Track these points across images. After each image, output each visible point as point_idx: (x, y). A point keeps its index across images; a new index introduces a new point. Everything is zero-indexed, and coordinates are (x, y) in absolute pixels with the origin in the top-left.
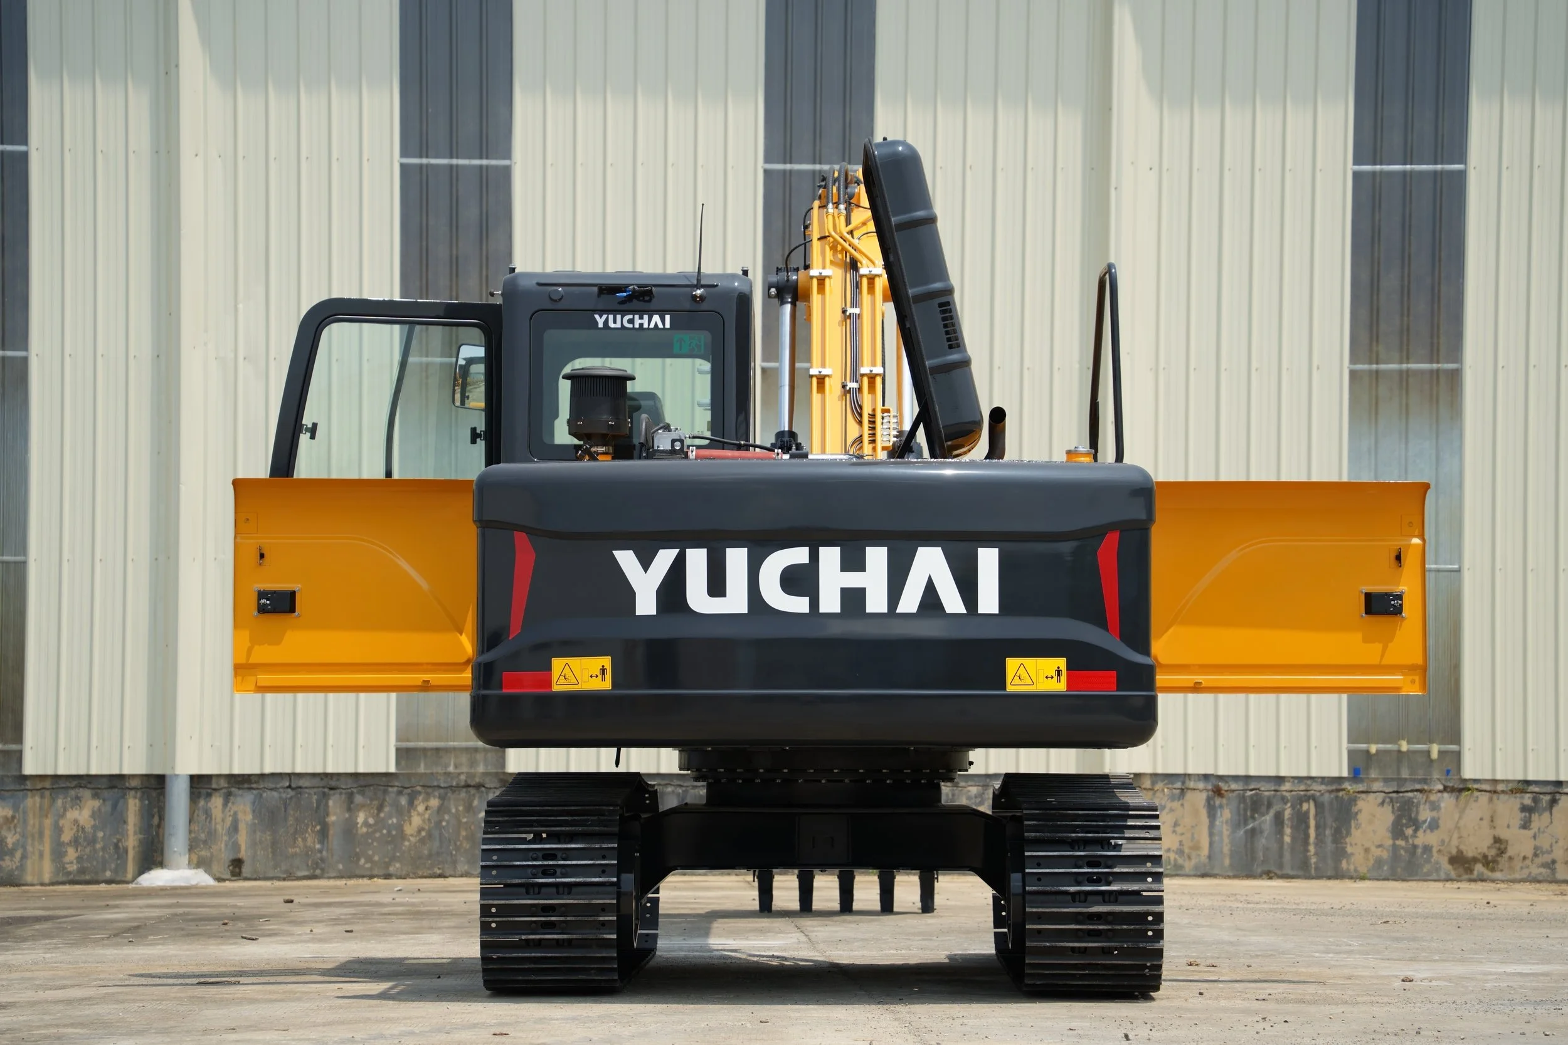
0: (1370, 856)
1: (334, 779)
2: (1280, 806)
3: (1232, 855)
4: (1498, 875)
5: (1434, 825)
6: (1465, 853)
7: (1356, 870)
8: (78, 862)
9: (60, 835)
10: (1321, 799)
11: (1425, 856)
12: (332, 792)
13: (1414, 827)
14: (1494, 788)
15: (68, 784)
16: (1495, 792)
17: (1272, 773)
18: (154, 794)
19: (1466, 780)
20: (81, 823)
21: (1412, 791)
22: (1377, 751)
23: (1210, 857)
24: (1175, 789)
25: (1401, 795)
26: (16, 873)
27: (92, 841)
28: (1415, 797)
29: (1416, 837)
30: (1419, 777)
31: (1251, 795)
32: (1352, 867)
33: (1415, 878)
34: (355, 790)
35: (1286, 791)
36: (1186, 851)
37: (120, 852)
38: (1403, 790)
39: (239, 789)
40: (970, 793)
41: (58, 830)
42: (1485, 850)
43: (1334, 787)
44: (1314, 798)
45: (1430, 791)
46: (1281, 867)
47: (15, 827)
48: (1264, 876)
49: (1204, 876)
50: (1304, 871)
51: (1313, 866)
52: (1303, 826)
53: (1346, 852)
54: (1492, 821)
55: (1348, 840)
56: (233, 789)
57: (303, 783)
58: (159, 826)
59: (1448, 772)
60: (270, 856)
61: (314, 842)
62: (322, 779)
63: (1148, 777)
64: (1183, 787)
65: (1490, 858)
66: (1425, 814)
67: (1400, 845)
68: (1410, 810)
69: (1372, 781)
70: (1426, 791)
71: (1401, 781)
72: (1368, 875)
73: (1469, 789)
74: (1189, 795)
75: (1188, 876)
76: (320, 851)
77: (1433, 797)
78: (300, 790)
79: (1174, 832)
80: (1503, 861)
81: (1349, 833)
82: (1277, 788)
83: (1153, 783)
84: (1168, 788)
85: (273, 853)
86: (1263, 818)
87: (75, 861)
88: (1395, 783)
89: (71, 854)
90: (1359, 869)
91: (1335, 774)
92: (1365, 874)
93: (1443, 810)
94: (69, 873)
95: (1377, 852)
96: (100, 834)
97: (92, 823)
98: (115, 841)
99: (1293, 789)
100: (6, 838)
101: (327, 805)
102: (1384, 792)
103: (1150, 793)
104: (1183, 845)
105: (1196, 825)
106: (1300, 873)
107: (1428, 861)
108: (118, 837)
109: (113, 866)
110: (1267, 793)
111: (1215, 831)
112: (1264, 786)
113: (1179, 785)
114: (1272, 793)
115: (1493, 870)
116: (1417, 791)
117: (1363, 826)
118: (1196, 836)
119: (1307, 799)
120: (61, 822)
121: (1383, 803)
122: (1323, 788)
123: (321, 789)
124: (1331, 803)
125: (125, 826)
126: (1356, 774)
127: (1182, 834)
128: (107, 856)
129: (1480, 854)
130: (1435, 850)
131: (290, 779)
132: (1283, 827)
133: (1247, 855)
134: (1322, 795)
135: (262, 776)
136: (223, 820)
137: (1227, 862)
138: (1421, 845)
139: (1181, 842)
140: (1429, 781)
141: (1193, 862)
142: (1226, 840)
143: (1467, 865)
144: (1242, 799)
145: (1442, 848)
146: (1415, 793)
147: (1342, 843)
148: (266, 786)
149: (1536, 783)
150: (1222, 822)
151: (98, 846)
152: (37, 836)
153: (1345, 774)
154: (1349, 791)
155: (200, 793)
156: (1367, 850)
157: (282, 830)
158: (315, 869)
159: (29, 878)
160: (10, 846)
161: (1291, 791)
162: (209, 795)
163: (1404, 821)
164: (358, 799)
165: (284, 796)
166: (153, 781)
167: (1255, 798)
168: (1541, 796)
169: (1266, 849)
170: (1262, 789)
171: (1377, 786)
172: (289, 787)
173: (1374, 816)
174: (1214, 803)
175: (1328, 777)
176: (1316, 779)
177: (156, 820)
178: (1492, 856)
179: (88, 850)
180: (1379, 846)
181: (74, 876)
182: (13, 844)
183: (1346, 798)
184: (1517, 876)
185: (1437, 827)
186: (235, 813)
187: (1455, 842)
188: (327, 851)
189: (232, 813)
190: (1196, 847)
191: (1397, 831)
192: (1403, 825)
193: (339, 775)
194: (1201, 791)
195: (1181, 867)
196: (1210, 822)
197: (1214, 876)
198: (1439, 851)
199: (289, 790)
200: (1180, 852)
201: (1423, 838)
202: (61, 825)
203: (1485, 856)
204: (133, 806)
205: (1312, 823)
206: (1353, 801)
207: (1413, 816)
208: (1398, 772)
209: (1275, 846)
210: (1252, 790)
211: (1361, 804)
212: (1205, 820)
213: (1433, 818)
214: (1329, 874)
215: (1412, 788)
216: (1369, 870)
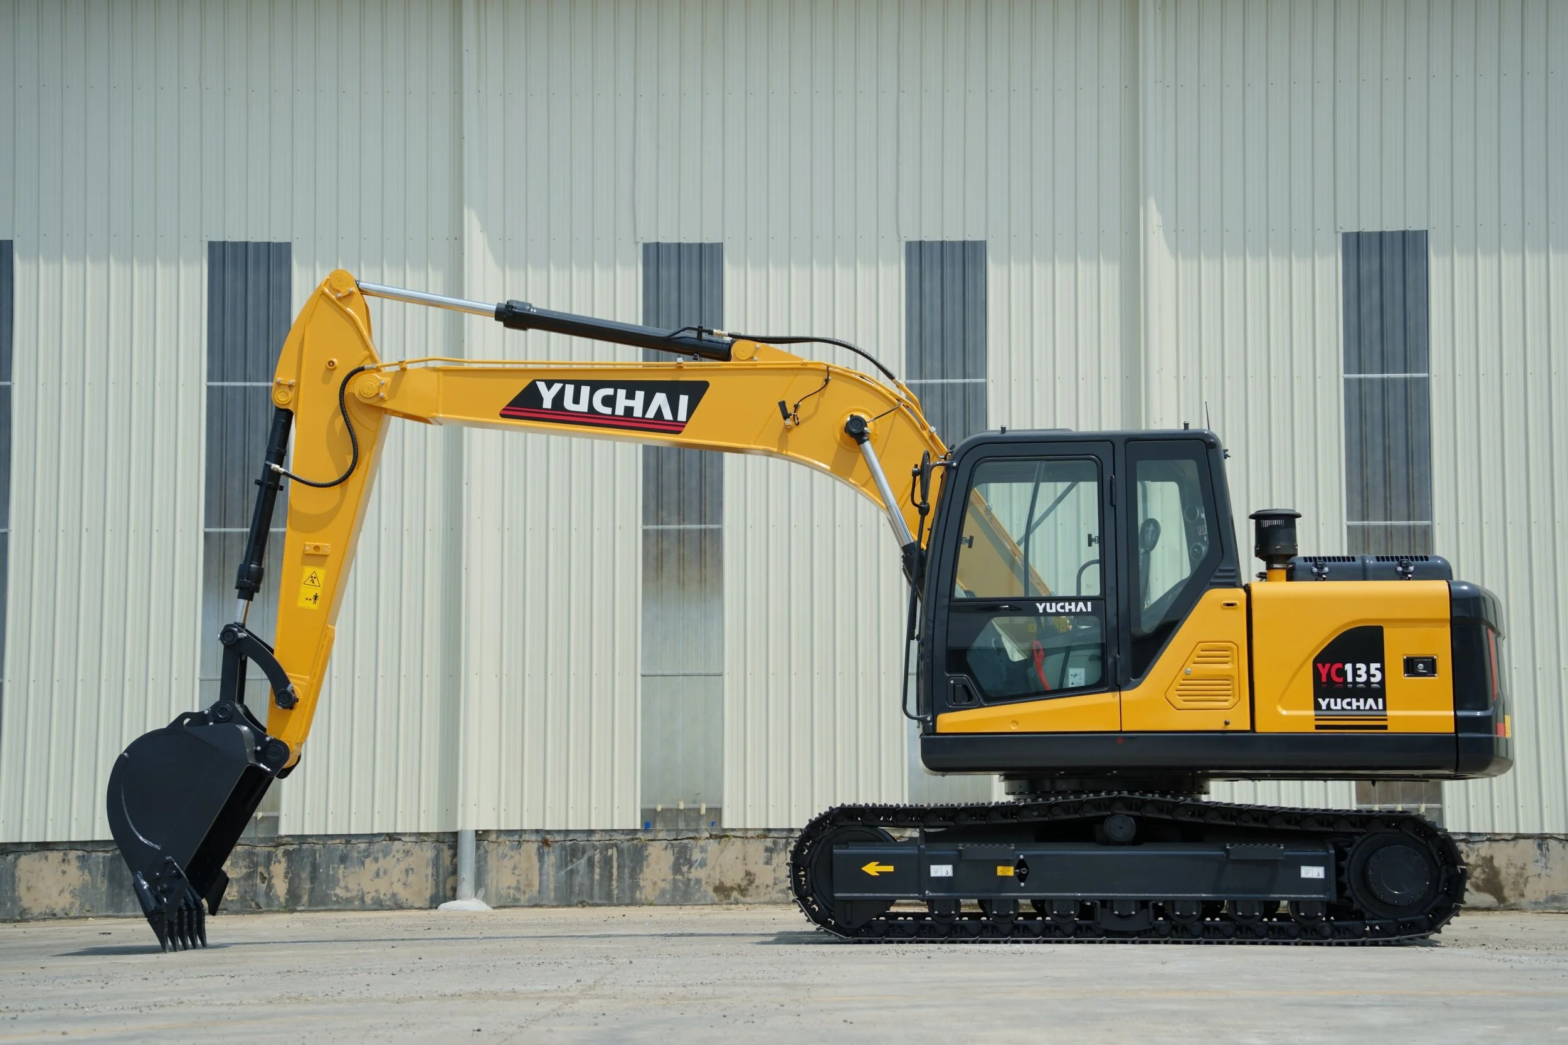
0: (657, 888)
2: (591, 852)
3: (556, 889)
4: (748, 899)
5: (703, 864)
6: (725, 884)
7: (646, 899)
10: (622, 846)
11: (697, 887)
13: (688, 866)
14: (745, 835)
16: (747, 838)
17: (586, 828)
19: (725, 830)
21: (687, 838)
22: (662, 809)
23: (539, 892)
24: (514, 841)
25: (679, 841)
28: (689, 843)
29: (690, 873)
30: (692, 828)
31: (571, 844)
32: (643, 897)
33: (689, 903)
35: (596, 841)
36: (522, 888)
38: (680, 838)
40: (359, 849)
42: (739, 881)
43: (630, 837)
44: (616, 845)
45: (700, 839)
46: (591, 897)
48: (579, 905)
49: (534, 906)
50: (609, 900)
51: (615, 896)
52: (608, 867)
53: (639, 885)
54: (744, 859)
55: (641, 876)
59: (713, 824)
63: (495, 832)
64: (520, 840)
65: (743, 887)
66: (696, 856)
67: (678, 879)
68: (686, 852)
69: (658, 832)
70: (697, 838)
71: (678, 831)
72: (655, 902)
73: (727, 836)
74: (525, 846)
75: (522, 906)
77: (702, 843)
79: (513, 873)
80: (752, 889)
81: (641, 871)
82: (589, 838)
83: (498, 837)
84: (509, 841)
86: (579, 862)
90: (648, 898)
91: (631, 827)
92: (653, 901)
93: (709, 852)
95: (662, 885)
99: (600, 839)
102: (667, 840)
103: (496, 845)
104: (520, 884)
105: (530, 868)
106: (606, 902)
107: (698, 890)
110: (581, 843)
111: (544, 872)
112: (580, 837)
113: (516, 838)
114: (586, 842)
115: (744, 896)
116: (691, 838)
117: (652, 865)
118: (529, 877)
119: (612, 846)
121: (666, 848)
122: (623, 837)
124: (629, 849)
126: (647, 826)
127: (519, 875)
129: (736, 884)
130: (703, 882)
132: (594, 868)
133: (567, 890)
134: (622, 842)
137: (552, 895)
138: (694, 880)
139: (518, 881)
140: (699, 831)
141: (527, 896)
142: (552, 879)
143: (726, 893)
144: (564, 848)
145: (709, 880)
146: (690, 840)
147: (636, 879)
149: (775, 830)
150: (549, 865)
153: (639, 827)
154: (641, 840)
156: (655, 883)
161: (600, 841)
163: (681, 861)
167: (573, 847)
168: (779, 840)
169: (582, 885)
170: (579, 839)
171: (661, 836)
173: (660, 858)
174: (543, 850)
175: (627, 830)
176: (618, 831)
178: (744, 885)
180: (664, 880)
183: (639, 844)
184: (762, 900)
185: (706, 865)
187: (718, 876)
190: (530, 885)
191: (676, 869)
192: (680, 864)
194: (533, 842)
195: (519, 900)
196: (540, 865)
197: (541, 906)
198: (707, 882)
200: (518, 889)
201: (696, 873)
203: (739, 886)
205: (615, 864)
206: (644, 847)
207: (688, 857)
208: (677, 825)
209: (587, 882)
210: (571, 841)
211: (650, 849)
212: (537, 864)
213: (702, 858)
214: (627, 902)
215: (687, 836)
216: (655, 898)
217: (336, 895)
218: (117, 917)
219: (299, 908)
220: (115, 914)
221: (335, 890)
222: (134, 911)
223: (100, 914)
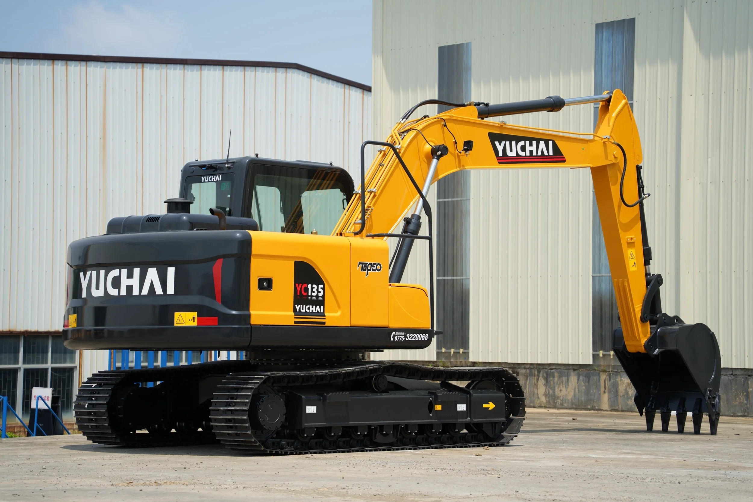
1: (750, 372)
12: (750, 377)
57: (738, 373)
62: (745, 371)
78: (736, 376)
85: (728, 403)
101: (748, 383)
123: (745, 376)
131: (732, 371)
157: (730, 394)
165: (730, 378)
172: (732, 374)
199: (732, 376)
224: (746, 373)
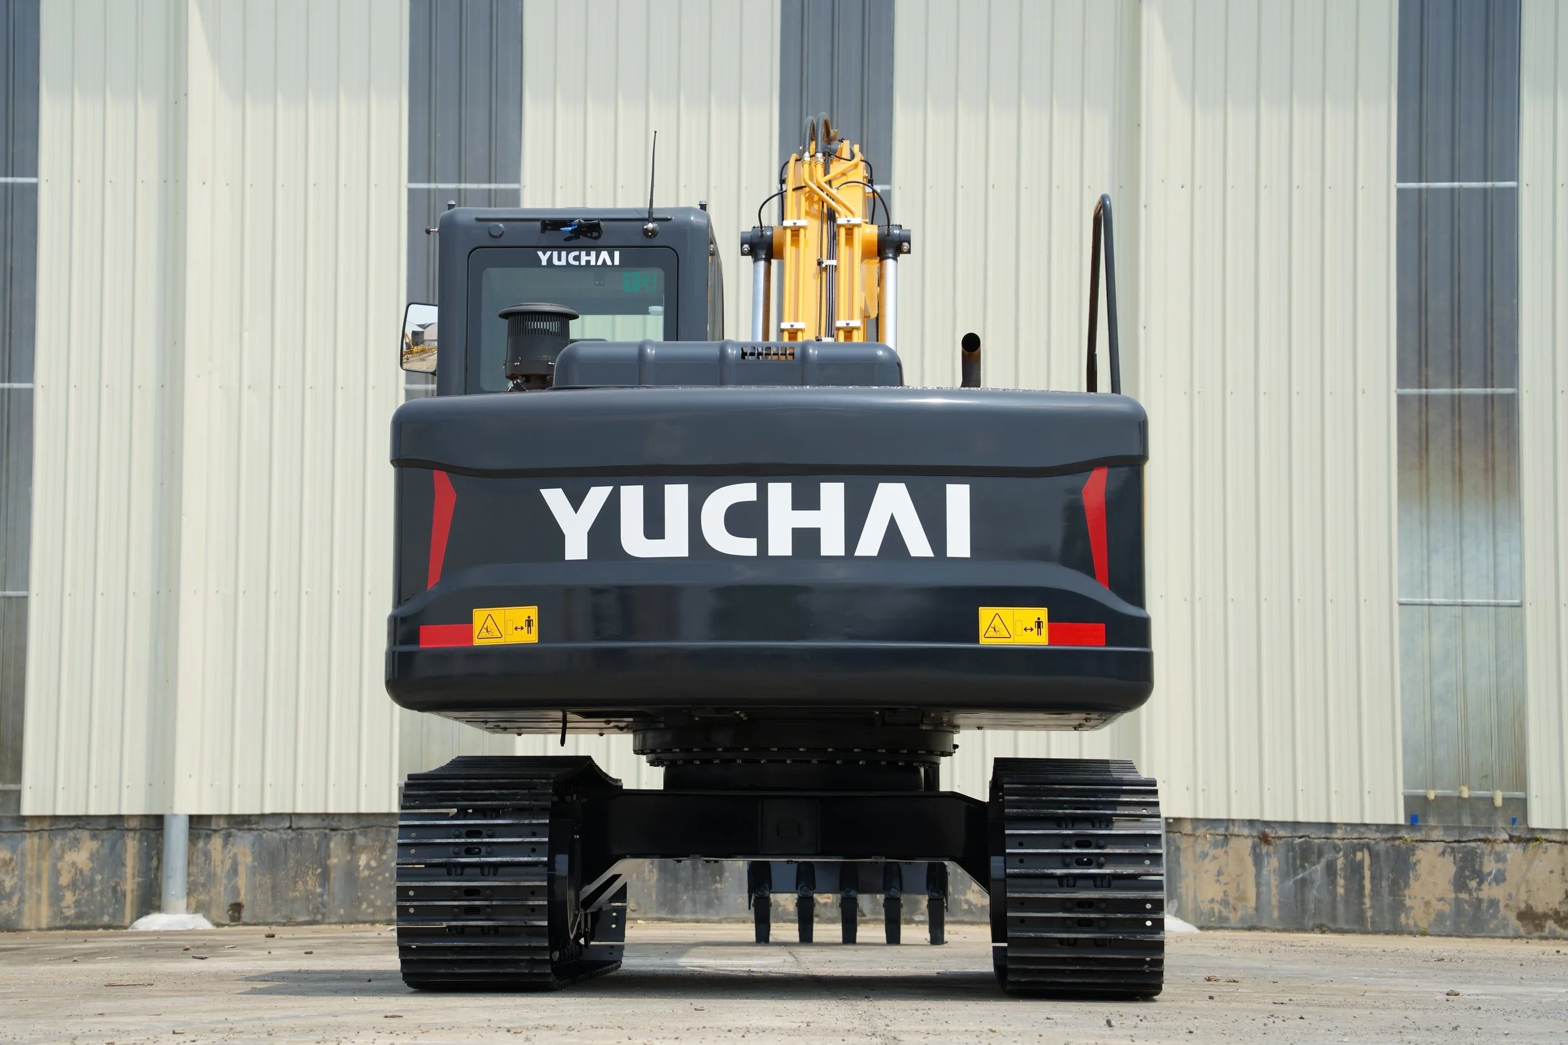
0: (1431, 910)
1: (336, 820)
2: (1331, 855)
3: (1282, 906)
5: (1500, 878)
6: (1534, 909)
7: (1416, 925)
8: (76, 907)
9: (57, 879)
10: (1377, 848)
11: (1491, 911)
12: (334, 833)
13: (1478, 880)
14: (1564, 839)
15: (66, 825)
17: (1323, 819)
18: (153, 835)
19: (1533, 830)
20: (80, 865)
21: (1475, 841)
22: (1435, 797)
23: (1257, 909)
24: (1218, 835)
25: (1463, 844)
26: (13, 918)
27: (90, 885)
28: (1478, 847)
29: (1481, 890)
30: (1483, 826)
31: (1301, 843)
32: (1411, 922)
33: (1481, 935)
34: (357, 832)
35: (1338, 839)
36: (1232, 901)
37: (118, 896)
38: (1464, 839)
39: (239, 829)
41: (56, 873)
42: (1557, 906)
43: (1390, 835)
44: (1368, 847)
45: (1495, 841)
46: (1334, 919)
47: (13, 870)
48: (1316, 930)
49: (1251, 928)
50: (1360, 925)
51: (1369, 920)
52: (1358, 876)
53: (1405, 906)
54: (1563, 874)
55: (1406, 892)
56: (233, 830)
57: (304, 823)
58: (158, 868)
59: (1514, 821)
60: (270, 900)
61: (315, 885)
62: (323, 820)
63: (1189, 822)
64: (1227, 833)
65: (1562, 914)
66: (1490, 866)
67: (1464, 899)
68: (1473, 860)
69: (1431, 830)
70: (1490, 841)
71: (1462, 829)
72: (1429, 931)
73: (1537, 840)
74: (1233, 842)
75: (1234, 929)
76: (321, 895)
77: (1499, 848)
78: (300, 831)
79: (1218, 881)
81: (1407, 885)
82: (1328, 835)
83: (1195, 829)
84: (1210, 834)
85: (274, 896)
86: (1314, 868)
87: (73, 906)
88: (1456, 832)
89: (69, 898)
90: (1419, 923)
91: (1391, 821)
92: (1426, 929)
93: (1509, 862)
94: (67, 918)
95: (1439, 906)
96: (98, 877)
97: (91, 865)
98: (113, 884)
99: (1345, 836)
100: (4, 881)
101: (328, 847)
102: (1445, 842)
103: (1192, 839)
104: (1228, 895)
105: (1242, 875)
106: (1356, 927)
107: (1494, 916)
108: (116, 880)
109: (111, 910)
110: (1317, 841)
111: (1263, 880)
112: (1314, 833)
113: (1221, 831)
114: (1323, 840)
115: (1566, 927)
116: (1480, 840)
117: (1423, 877)
118: (1242, 886)
119: (1361, 847)
120: (60, 865)
121: (1443, 853)
122: (1378, 835)
123: (321, 830)
124: (1387, 852)
125: (123, 869)
126: (1413, 821)
127: (1227, 884)
128: (105, 900)
129: (1551, 909)
130: (1501, 905)
131: (291, 820)
132: (1336, 878)
133: (1297, 907)
134: (1377, 843)
135: (262, 816)
136: (223, 862)
137: (1276, 914)
138: (1486, 899)
139: (1225, 892)
140: (1493, 830)
141: (1239, 914)
142: (1274, 891)
143: (1537, 922)
144: (1290, 847)
145: (1509, 903)
146: (1479, 843)
147: (1400, 896)
148: (266, 827)
150: (1269, 871)
151: (96, 890)
152: (35, 879)
153: (1401, 821)
154: (1406, 840)
155: (199, 834)
156: (1427, 904)
157: (283, 873)
158: (315, 914)
159: (26, 923)
160: (8, 890)
161: (1344, 839)
162: (208, 836)
163: (1467, 873)
164: (361, 840)
165: (284, 837)
166: (152, 823)
167: (1304, 846)
169: (1318, 901)
170: (1312, 836)
171: (1435, 835)
173: (1434, 867)
174: (1261, 850)
175: (1384, 825)
176: (1370, 827)
177: (154, 863)
178: (1564, 912)
179: (86, 894)
180: (1441, 899)
181: (71, 921)
182: (11, 888)
183: (1403, 846)
185: (1504, 880)
186: (235, 855)
187: (1523, 896)
188: (329, 895)
189: (231, 855)
190: (1242, 898)
191: (1460, 884)
192: (1466, 877)
193: (340, 815)
194: (1246, 837)
195: (1227, 919)
196: (1256, 870)
197: (1263, 929)
198: (1507, 906)
199: (290, 831)
200: (1225, 903)
201: (1488, 891)
202: (59, 868)
203: (1557, 913)
204: (132, 846)
205: (1367, 874)
206: (1412, 850)
207: (1477, 867)
208: (1460, 820)
209: (1327, 898)
210: (1301, 837)
211: (1419, 854)
212: (1251, 869)
213: (1499, 871)
214: (1386, 929)
215: (1475, 837)
216: (1430, 925)
217: (968, 902)
218: (673, 921)
219: (917, 918)
220: (669, 916)
221: (965, 894)
222: (695, 913)
223: (649, 916)
224: (325, 824)
